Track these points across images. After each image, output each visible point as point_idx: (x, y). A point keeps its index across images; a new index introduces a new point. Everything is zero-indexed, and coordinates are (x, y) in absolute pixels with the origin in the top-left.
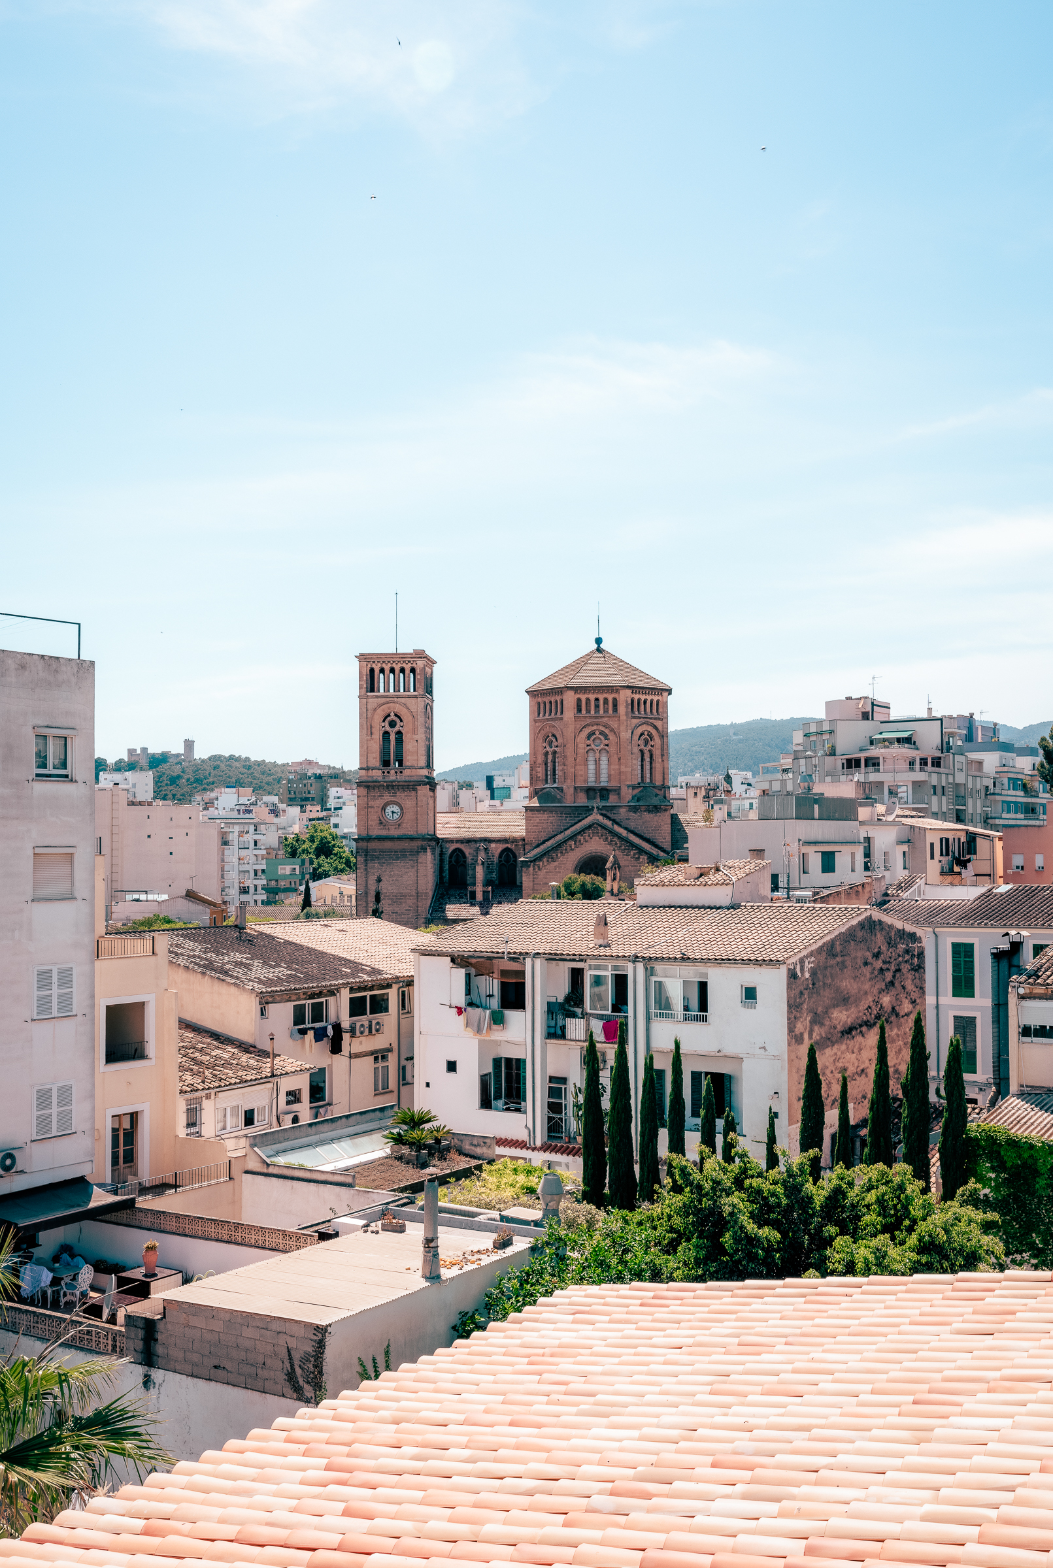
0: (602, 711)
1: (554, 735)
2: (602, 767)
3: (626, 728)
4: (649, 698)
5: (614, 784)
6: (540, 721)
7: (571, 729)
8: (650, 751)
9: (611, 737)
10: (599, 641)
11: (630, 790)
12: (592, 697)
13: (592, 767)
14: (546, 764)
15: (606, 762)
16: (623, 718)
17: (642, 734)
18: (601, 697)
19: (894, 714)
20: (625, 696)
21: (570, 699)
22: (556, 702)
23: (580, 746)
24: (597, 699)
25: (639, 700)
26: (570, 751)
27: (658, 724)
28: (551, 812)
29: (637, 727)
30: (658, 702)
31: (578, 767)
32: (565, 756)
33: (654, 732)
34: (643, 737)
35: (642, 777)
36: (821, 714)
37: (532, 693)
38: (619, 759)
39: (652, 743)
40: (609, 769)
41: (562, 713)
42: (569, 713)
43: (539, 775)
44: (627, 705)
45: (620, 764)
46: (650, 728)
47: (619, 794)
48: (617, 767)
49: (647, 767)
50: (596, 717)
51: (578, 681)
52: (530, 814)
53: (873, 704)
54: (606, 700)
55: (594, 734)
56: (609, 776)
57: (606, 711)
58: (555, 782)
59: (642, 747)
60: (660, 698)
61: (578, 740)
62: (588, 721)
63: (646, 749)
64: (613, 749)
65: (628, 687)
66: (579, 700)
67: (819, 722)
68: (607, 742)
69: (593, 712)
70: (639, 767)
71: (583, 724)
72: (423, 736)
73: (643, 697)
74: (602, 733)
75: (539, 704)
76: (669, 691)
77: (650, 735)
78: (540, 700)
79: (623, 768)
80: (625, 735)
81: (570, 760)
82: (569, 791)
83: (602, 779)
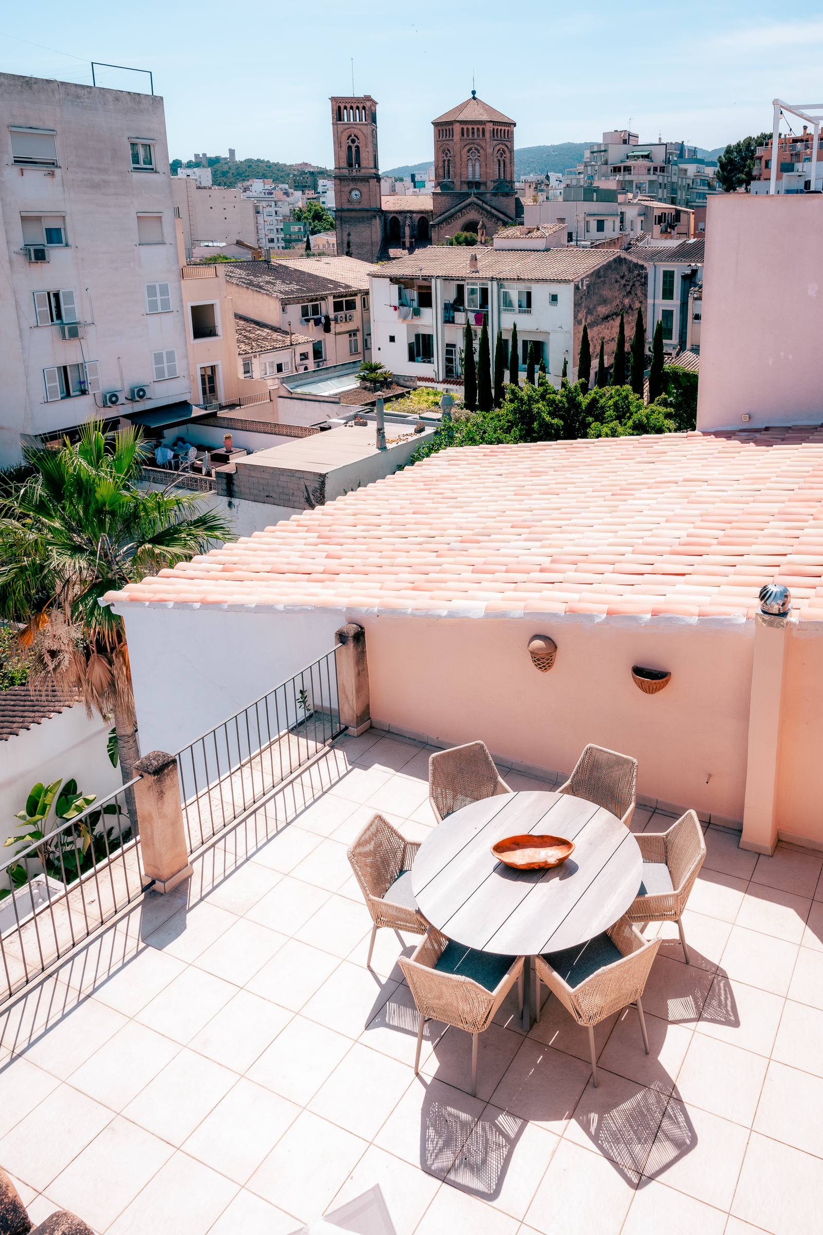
0: (476, 136)
1: (448, 150)
2: (476, 169)
3: (490, 147)
4: (503, 128)
5: (483, 180)
6: (440, 141)
7: (458, 146)
8: (504, 160)
9: (481, 151)
10: (474, 92)
11: (492, 183)
12: (470, 127)
13: (470, 169)
14: (444, 167)
15: (479, 167)
16: (488, 140)
17: (499, 150)
18: (476, 127)
19: (641, 141)
20: (489, 127)
21: (457, 128)
22: (449, 129)
23: (463, 156)
24: (473, 129)
25: (497, 129)
26: (458, 159)
27: (508, 144)
28: (448, 196)
29: (496, 146)
30: (508, 130)
31: (462, 169)
32: (455, 163)
33: (506, 149)
34: (500, 152)
35: (499, 176)
36: (600, 141)
37: (436, 124)
38: (486, 165)
39: (505, 156)
40: (480, 171)
41: (453, 136)
42: (457, 137)
43: (440, 174)
44: (490, 132)
45: (486, 168)
46: (504, 147)
47: (486, 186)
48: (485, 169)
49: (502, 170)
50: (473, 139)
51: (461, 117)
52: (435, 196)
53: (629, 135)
54: (478, 129)
55: (471, 149)
56: (480, 175)
57: (478, 136)
58: (449, 178)
59: (499, 158)
60: (509, 128)
61: (462, 153)
62: (468, 142)
63: (501, 159)
64: (482, 159)
65: (491, 121)
66: (463, 129)
67: (599, 145)
68: (479, 155)
69: (471, 136)
70: (498, 170)
71: (465, 143)
72: (372, 149)
73: (500, 128)
74: (476, 149)
75: (439, 131)
76: (515, 125)
77: (504, 151)
78: (440, 128)
79: (488, 171)
80: (490, 150)
81: (458, 165)
82: (458, 184)
83: (476, 177)
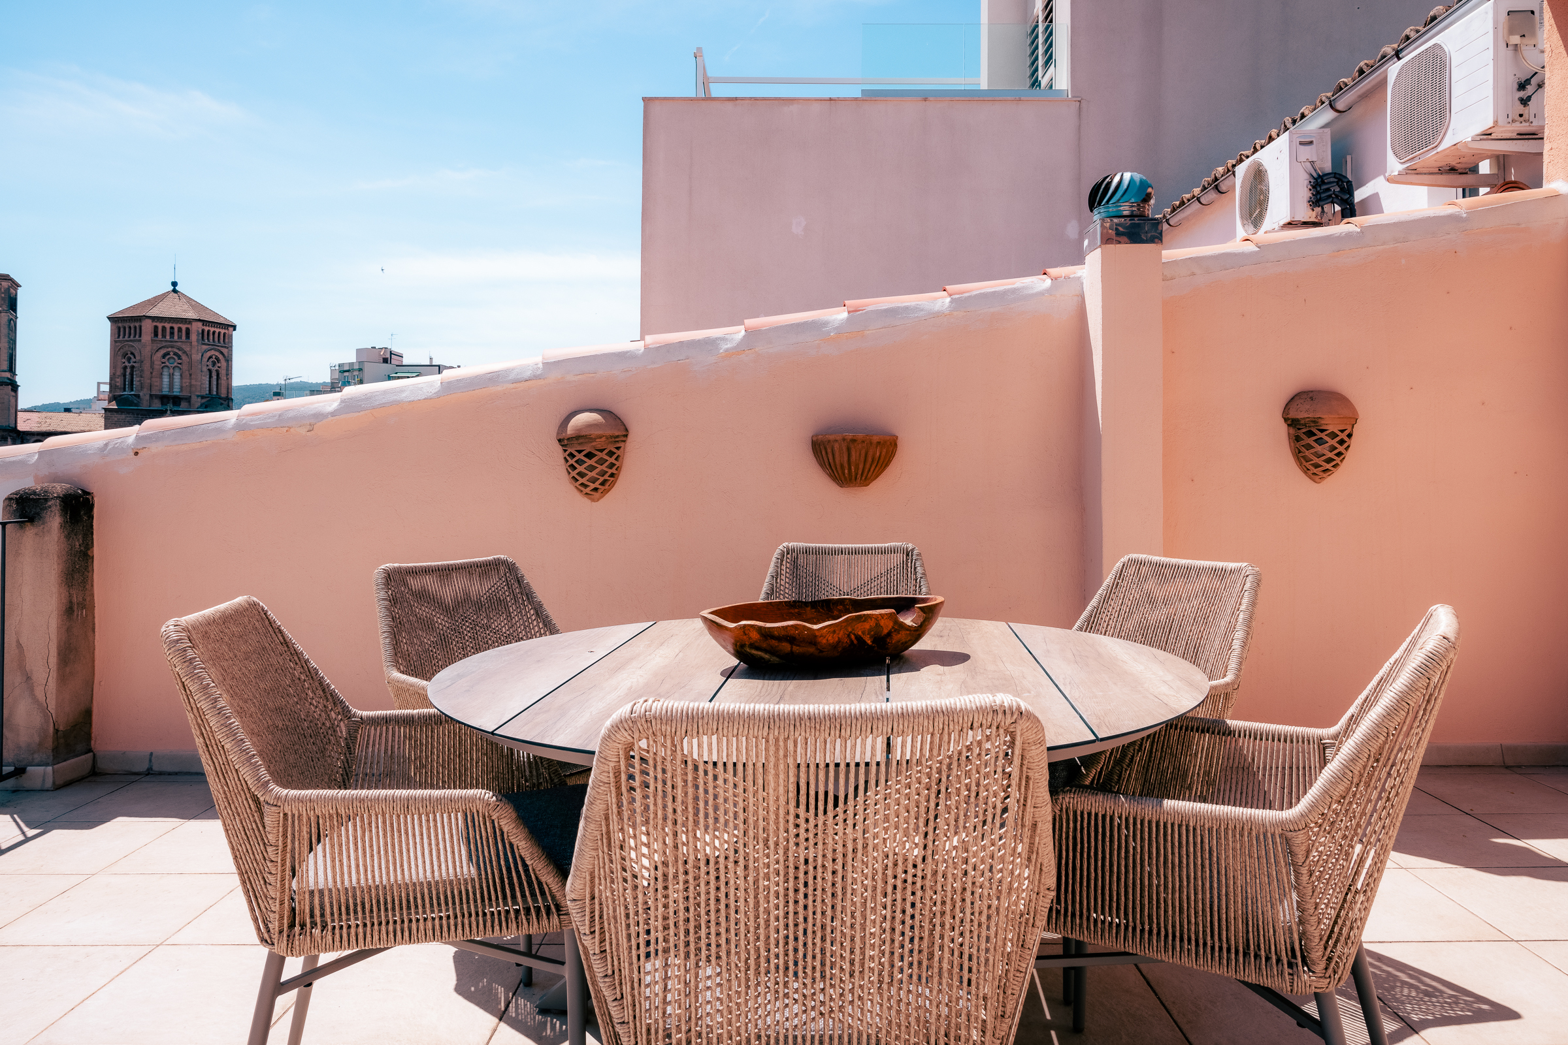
0: (176, 337)
1: (132, 353)
2: (175, 380)
3: (197, 352)
4: (217, 330)
5: (185, 394)
6: (120, 341)
7: (148, 348)
8: (217, 371)
9: (184, 357)
10: (174, 284)
11: (199, 399)
12: (168, 326)
13: (166, 380)
14: (125, 376)
15: (179, 377)
16: (195, 344)
17: (210, 357)
18: (176, 326)
19: (405, 361)
20: (196, 328)
21: (147, 326)
22: (135, 327)
23: (156, 363)
24: (172, 328)
25: (209, 331)
26: (147, 366)
27: (225, 351)
28: (128, 413)
29: (206, 351)
30: (224, 334)
31: (153, 379)
32: (142, 371)
33: (221, 357)
34: (211, 360)
35: (210, 390)
36: (354, 360)
37: (112, 319)
38: (191, 375)
39: (219, 365)
40: (181, 382)
41: (140, 336)
42: (147, 337)
43: (118, 384)
44: (198, 334)
45: (191, 379)
46: (217, 354)
47: (189, 402)
48: (188, 381)
49: (214, 383)
50: (171, 342)
51: (154, 312)
52: (109, 414)
53: (391, 353)
54: (180, 330)
55: (169, 354)
56: (181, 388)
57: (180, 337)
58: (132, 390)
59: (210, 367)
60: (226, 331)
61: (155, 358)
62: (164, 344)
63: (214, 369)
64: (185, 367)
65: (199, 320)
66: (156, 328)
67: (351, 364)
68: (179, 361)
69: (168, 338)
70: (208, 383)
71: (159, 346)
72: (6, 345)
73: (212, 329)
74: (175, 354)
75: (119, 328)
76: (234, 327)
77: (218, 360)
78: (120, 325)
79: (193, 382)
80: (196, 357)
81: (147, 373)
82: (146, 399)
83: (175, 390)
